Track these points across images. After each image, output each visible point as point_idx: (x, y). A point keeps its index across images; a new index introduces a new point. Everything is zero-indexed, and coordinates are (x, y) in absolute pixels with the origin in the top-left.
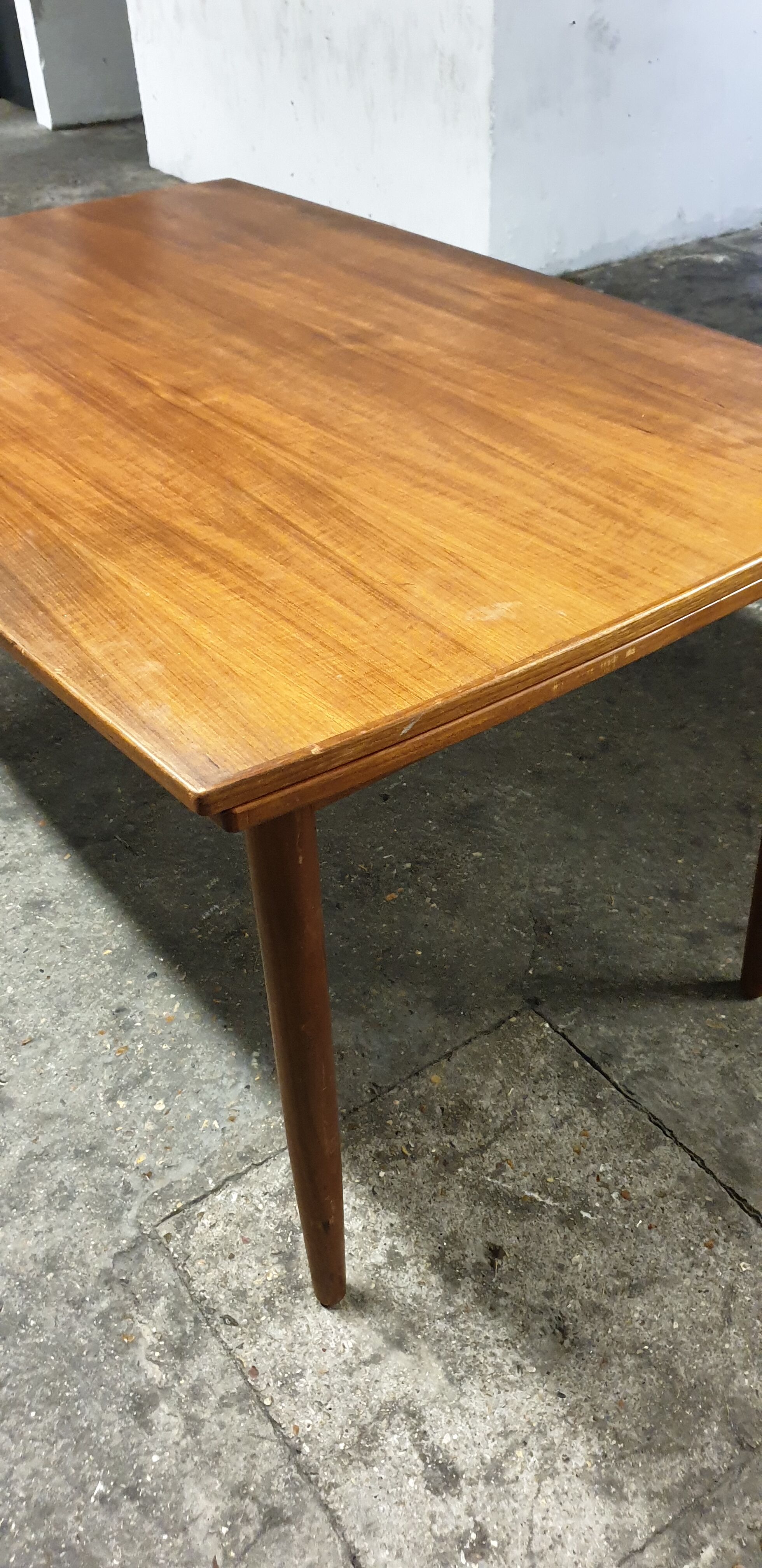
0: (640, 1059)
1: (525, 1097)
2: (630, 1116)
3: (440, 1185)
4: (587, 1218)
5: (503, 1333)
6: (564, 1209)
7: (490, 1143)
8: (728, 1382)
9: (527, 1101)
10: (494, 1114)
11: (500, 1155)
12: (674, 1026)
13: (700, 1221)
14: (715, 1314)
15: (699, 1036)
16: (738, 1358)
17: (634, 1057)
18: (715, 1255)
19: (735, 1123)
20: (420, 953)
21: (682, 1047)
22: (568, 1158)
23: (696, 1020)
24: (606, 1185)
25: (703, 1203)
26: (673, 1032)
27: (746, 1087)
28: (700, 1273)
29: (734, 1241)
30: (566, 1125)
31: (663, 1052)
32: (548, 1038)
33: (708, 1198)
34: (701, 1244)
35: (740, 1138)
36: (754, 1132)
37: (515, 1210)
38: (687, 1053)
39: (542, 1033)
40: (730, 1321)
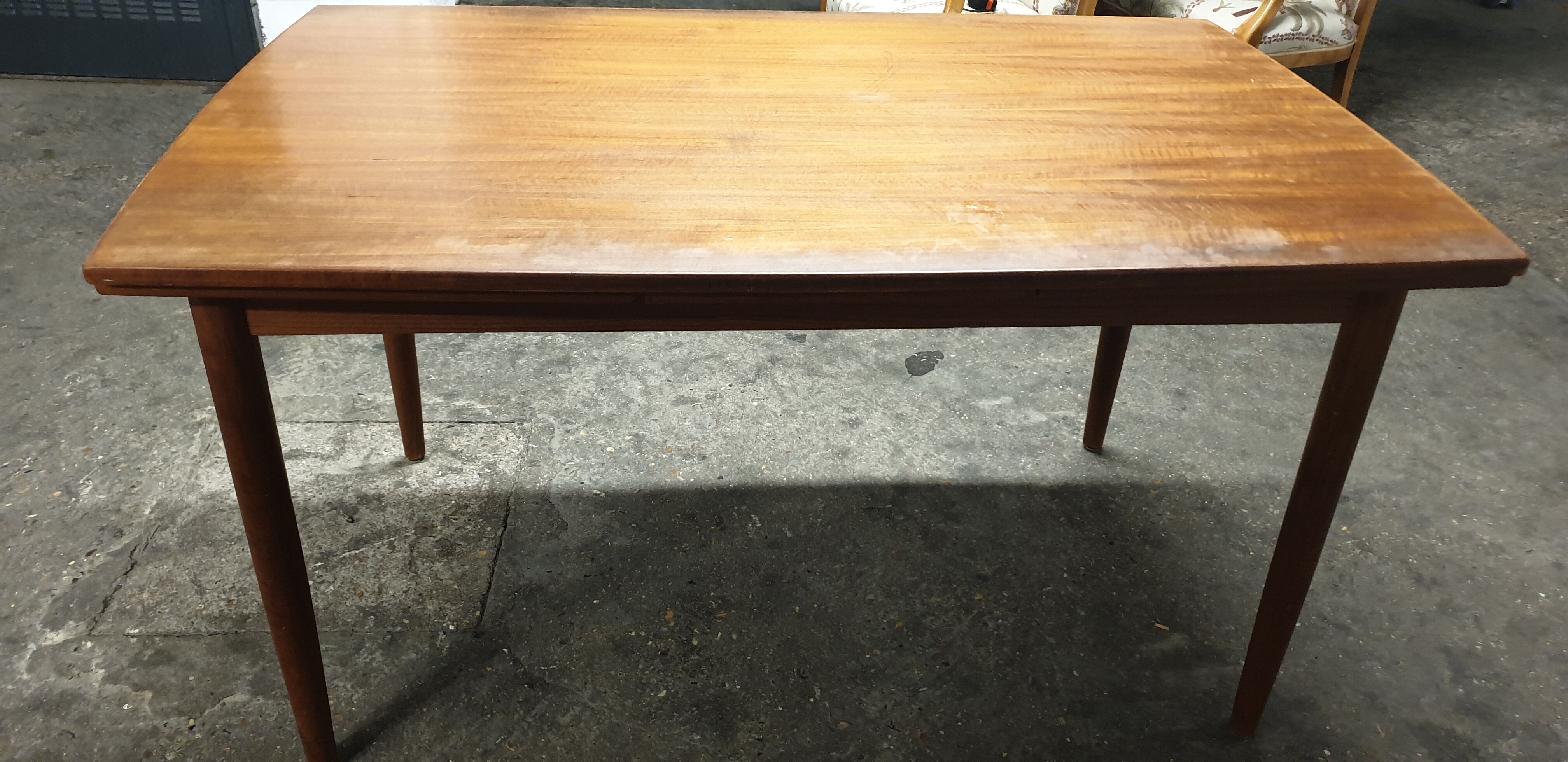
0: (367, 658)
1: (417, 584)
2: (340, 623)
3: (416, 519)
4: (317, 563)
5: (315, 501)
6: (335, 558)
7: (412, 551)
8: (176, 559)
9: (414, 583)
10: (426, 564)
11: (399, 551)
12: (363, 695)
13: (246, 608)
14: (203, 579)
15: (340, 703)
16: (176, 571)
17: (374, 656)
18: (224, 600)
19: (264, 669)
20: (595, 602)
21: (344, 687)
22: (358, 578)
23: (350, 711)
24: (320, 583)
25: (251, 616)
26: (361, 691)
27: (274, 697)
28: (226, 587)
29: (217, 612)
30: (377, 590)
31: (354, 675)
32: (441, 621)
33: (251, 620)
34: (236, 598)
35: (254, 664)
36: (246, 674)
37: (362, 539)
38: (337, 686)
39: (449, 620)
40: (193, 581)
